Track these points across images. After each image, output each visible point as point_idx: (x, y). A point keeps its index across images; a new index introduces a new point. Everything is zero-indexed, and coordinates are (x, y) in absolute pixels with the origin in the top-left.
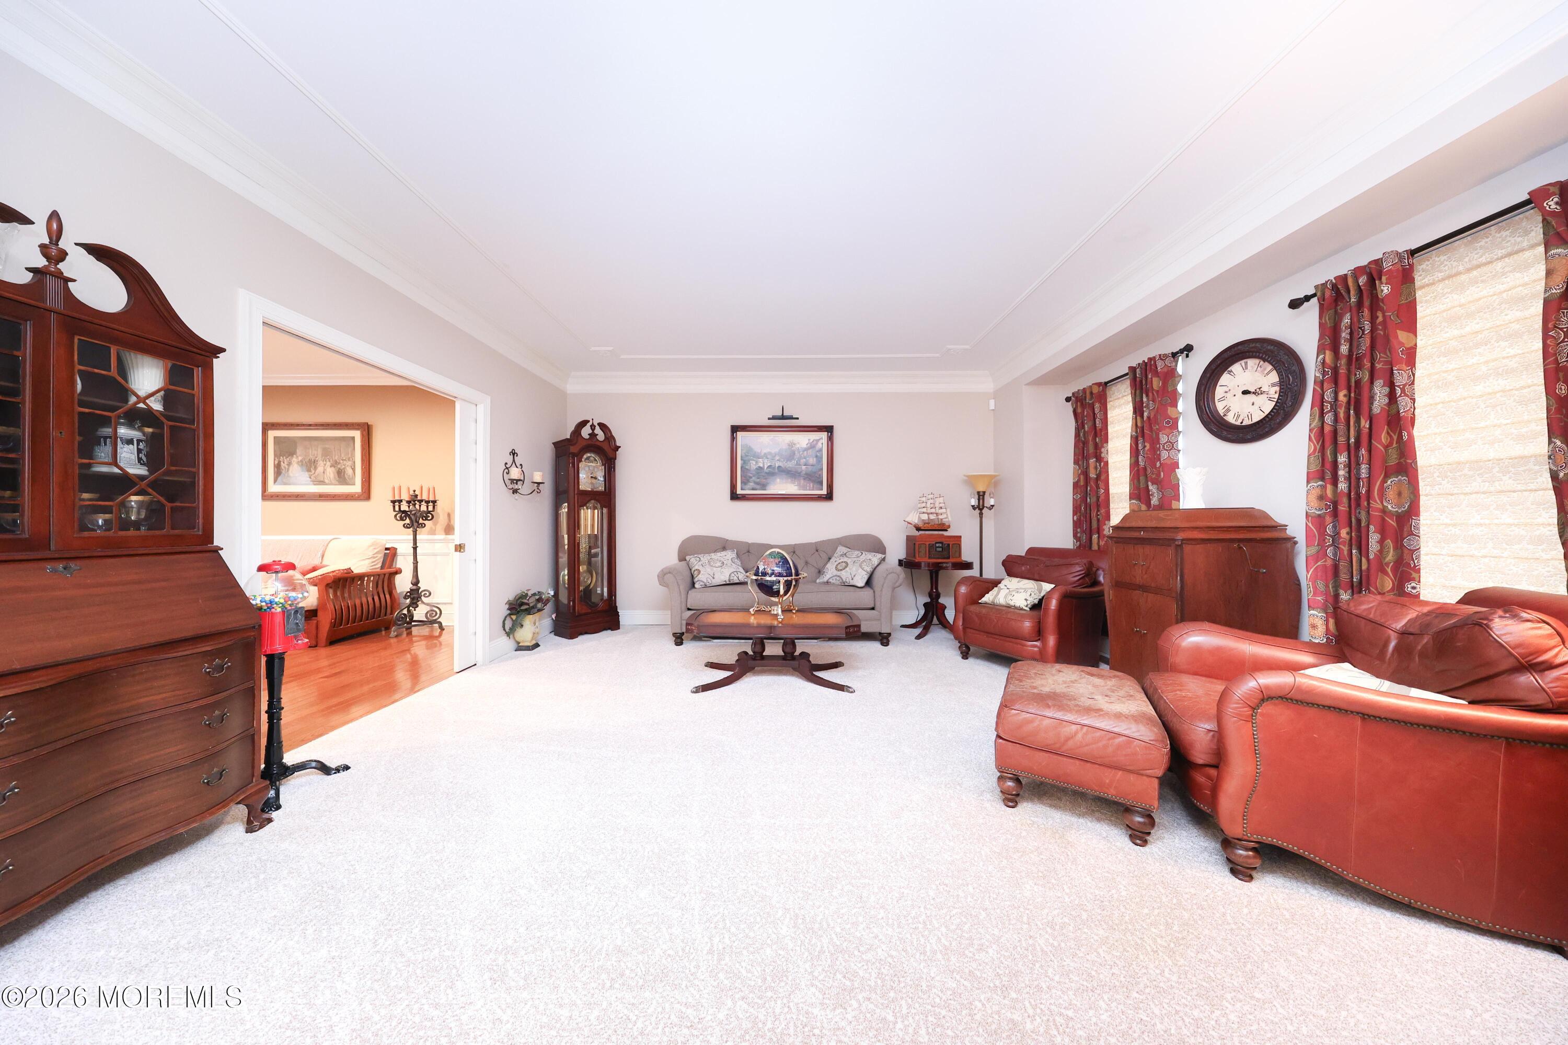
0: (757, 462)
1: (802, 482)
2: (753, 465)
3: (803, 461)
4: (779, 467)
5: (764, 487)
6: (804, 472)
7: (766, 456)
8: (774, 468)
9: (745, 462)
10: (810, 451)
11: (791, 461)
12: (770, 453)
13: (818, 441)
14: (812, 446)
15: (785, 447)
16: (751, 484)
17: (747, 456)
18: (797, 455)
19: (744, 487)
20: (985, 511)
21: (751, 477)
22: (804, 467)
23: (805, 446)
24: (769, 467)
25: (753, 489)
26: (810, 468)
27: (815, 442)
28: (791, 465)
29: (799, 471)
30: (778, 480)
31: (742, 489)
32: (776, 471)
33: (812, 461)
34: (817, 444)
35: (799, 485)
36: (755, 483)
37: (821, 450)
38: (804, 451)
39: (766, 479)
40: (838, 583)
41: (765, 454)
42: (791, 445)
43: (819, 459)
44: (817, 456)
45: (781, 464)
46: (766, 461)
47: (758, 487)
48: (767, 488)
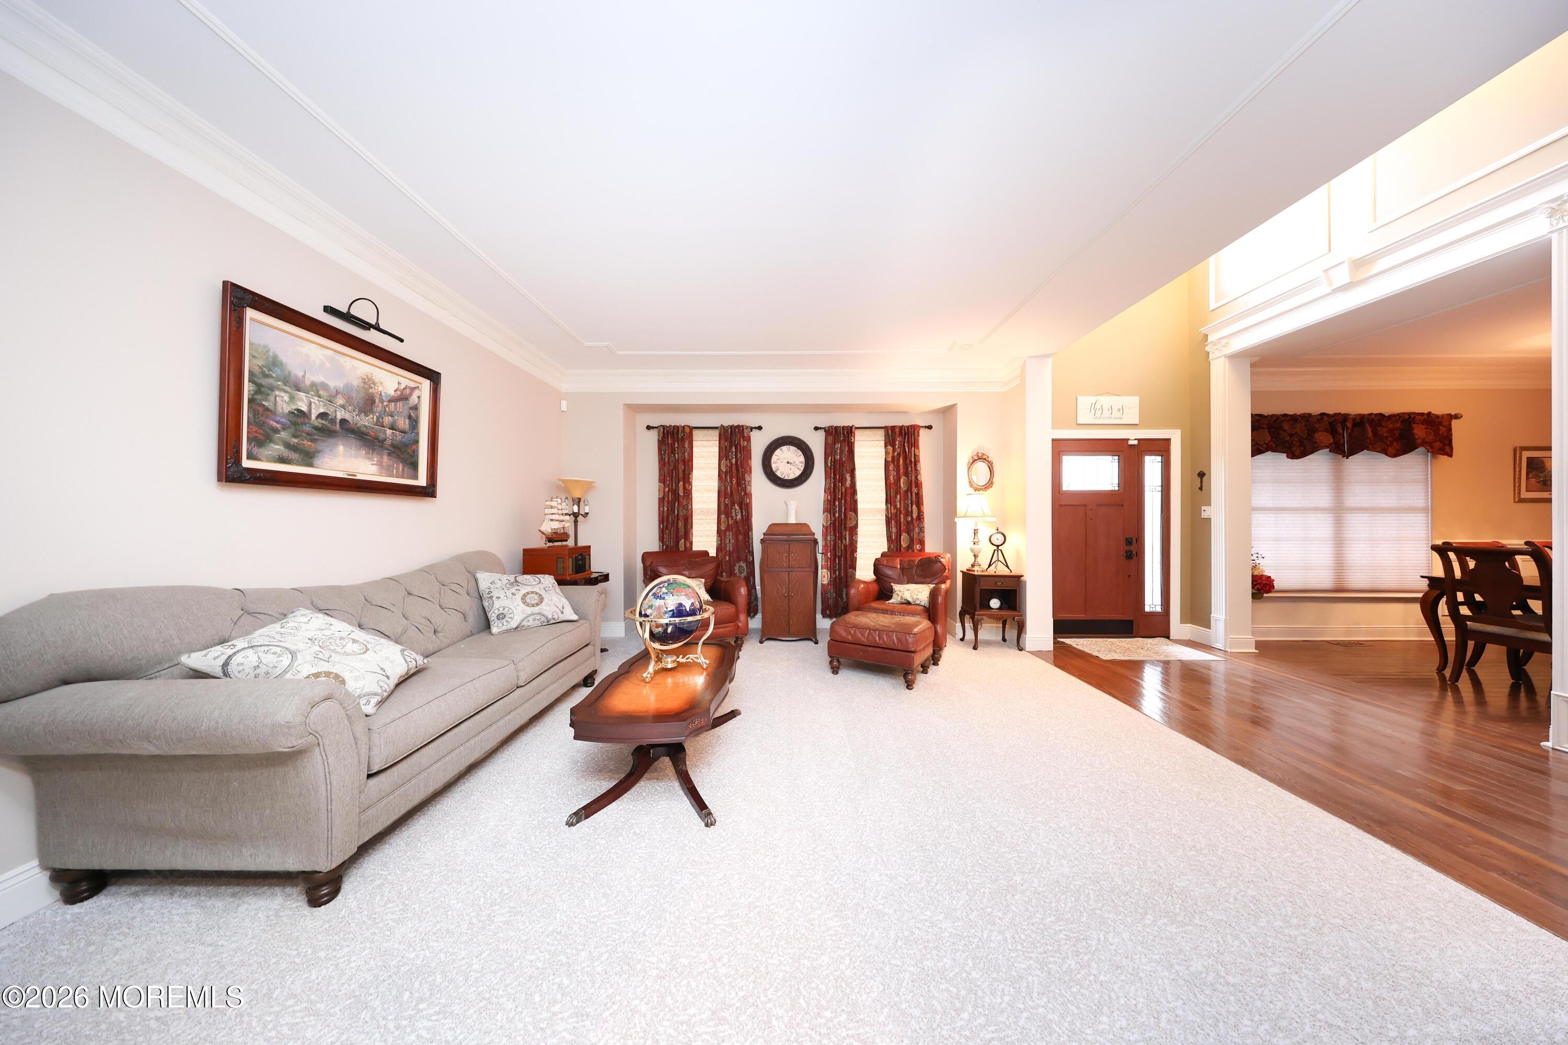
0: (292, 398)
1: (385, 459)
2: (282, 403)
3: (387, 420)
4: (343, 421)
5: (308, 457)
6: (388, 442)
7: (315, 389)
8: (333, 421)
9: (259, 389)
10: (400, 404)
11: (366, 415)
12: (324, 386)
13: (413, 389)
14: (402, 397)
15: (356, 383)
16: (277, 448)
17: (266, 376)
18: (378, 408)
19: (256, 450)
20: (580, 518)
21: (276, 431)
22: (389, 432)
23: (392, 393)
24: (323, 415)
25: (282, 460)
26: (399, 436)
27: (408, 391)
28: (365, 421)
29: (382, 436)
30: (341, 448)
31: (250, 457)
32: (338, 426)
33: (403, 423)
34: (411, 394)
35: (380, 464)
36: (288, 446)
37: (416, 408)
38: (390, 401)
39: (312, 441)
40: (539, 623)
41: (313, 385)
42: (368, 382)
43: (414, 423)
44: (410, 417)
45: (347, 416)
46: (315, 400)
47: (294, 456)
48: (317, 462)
